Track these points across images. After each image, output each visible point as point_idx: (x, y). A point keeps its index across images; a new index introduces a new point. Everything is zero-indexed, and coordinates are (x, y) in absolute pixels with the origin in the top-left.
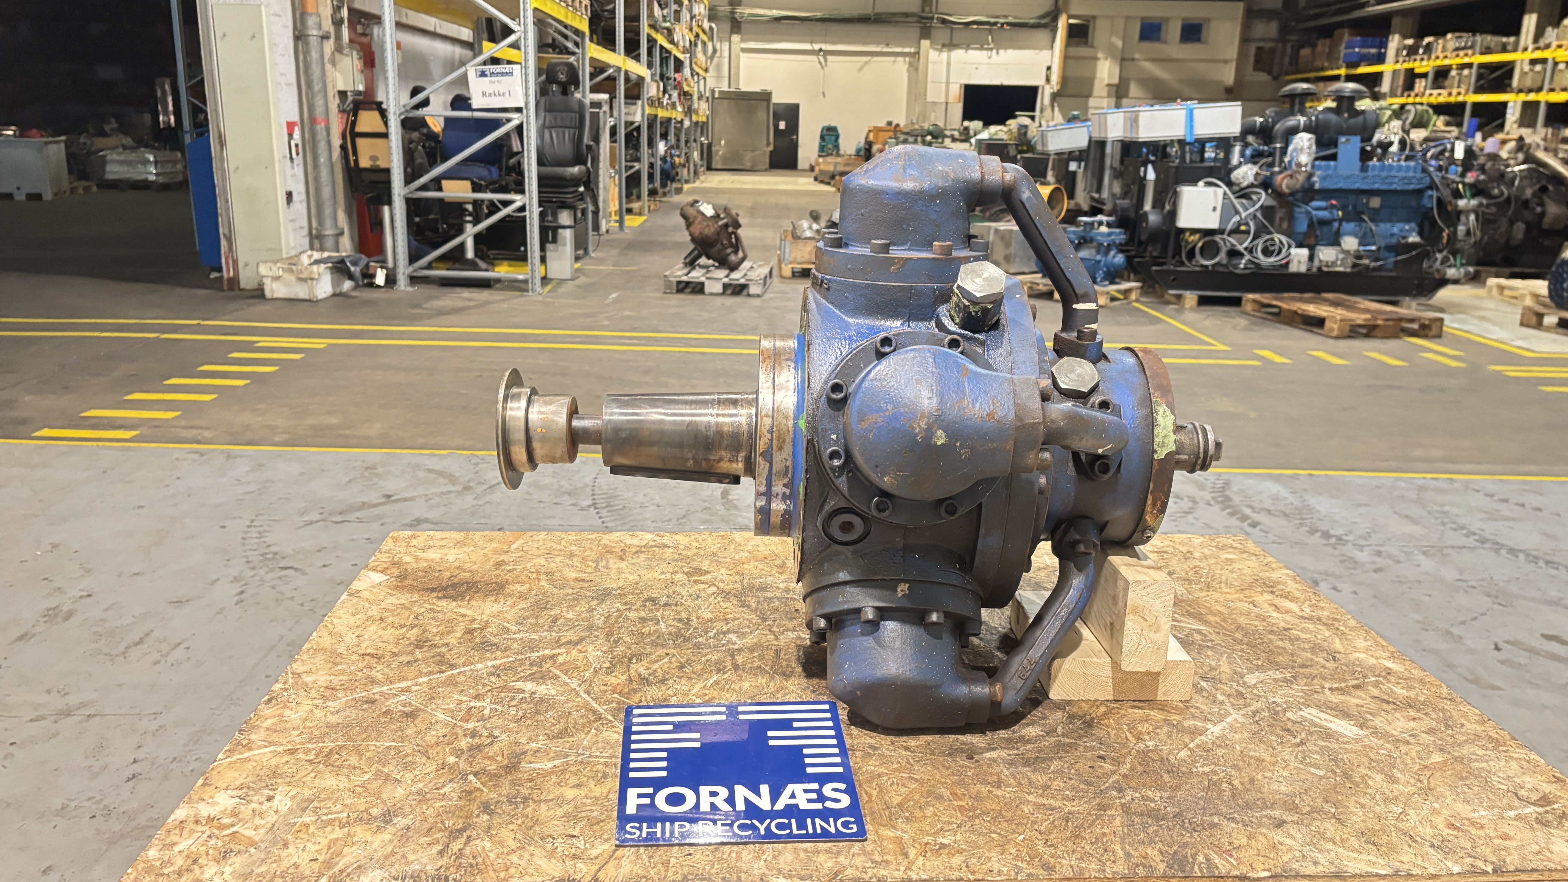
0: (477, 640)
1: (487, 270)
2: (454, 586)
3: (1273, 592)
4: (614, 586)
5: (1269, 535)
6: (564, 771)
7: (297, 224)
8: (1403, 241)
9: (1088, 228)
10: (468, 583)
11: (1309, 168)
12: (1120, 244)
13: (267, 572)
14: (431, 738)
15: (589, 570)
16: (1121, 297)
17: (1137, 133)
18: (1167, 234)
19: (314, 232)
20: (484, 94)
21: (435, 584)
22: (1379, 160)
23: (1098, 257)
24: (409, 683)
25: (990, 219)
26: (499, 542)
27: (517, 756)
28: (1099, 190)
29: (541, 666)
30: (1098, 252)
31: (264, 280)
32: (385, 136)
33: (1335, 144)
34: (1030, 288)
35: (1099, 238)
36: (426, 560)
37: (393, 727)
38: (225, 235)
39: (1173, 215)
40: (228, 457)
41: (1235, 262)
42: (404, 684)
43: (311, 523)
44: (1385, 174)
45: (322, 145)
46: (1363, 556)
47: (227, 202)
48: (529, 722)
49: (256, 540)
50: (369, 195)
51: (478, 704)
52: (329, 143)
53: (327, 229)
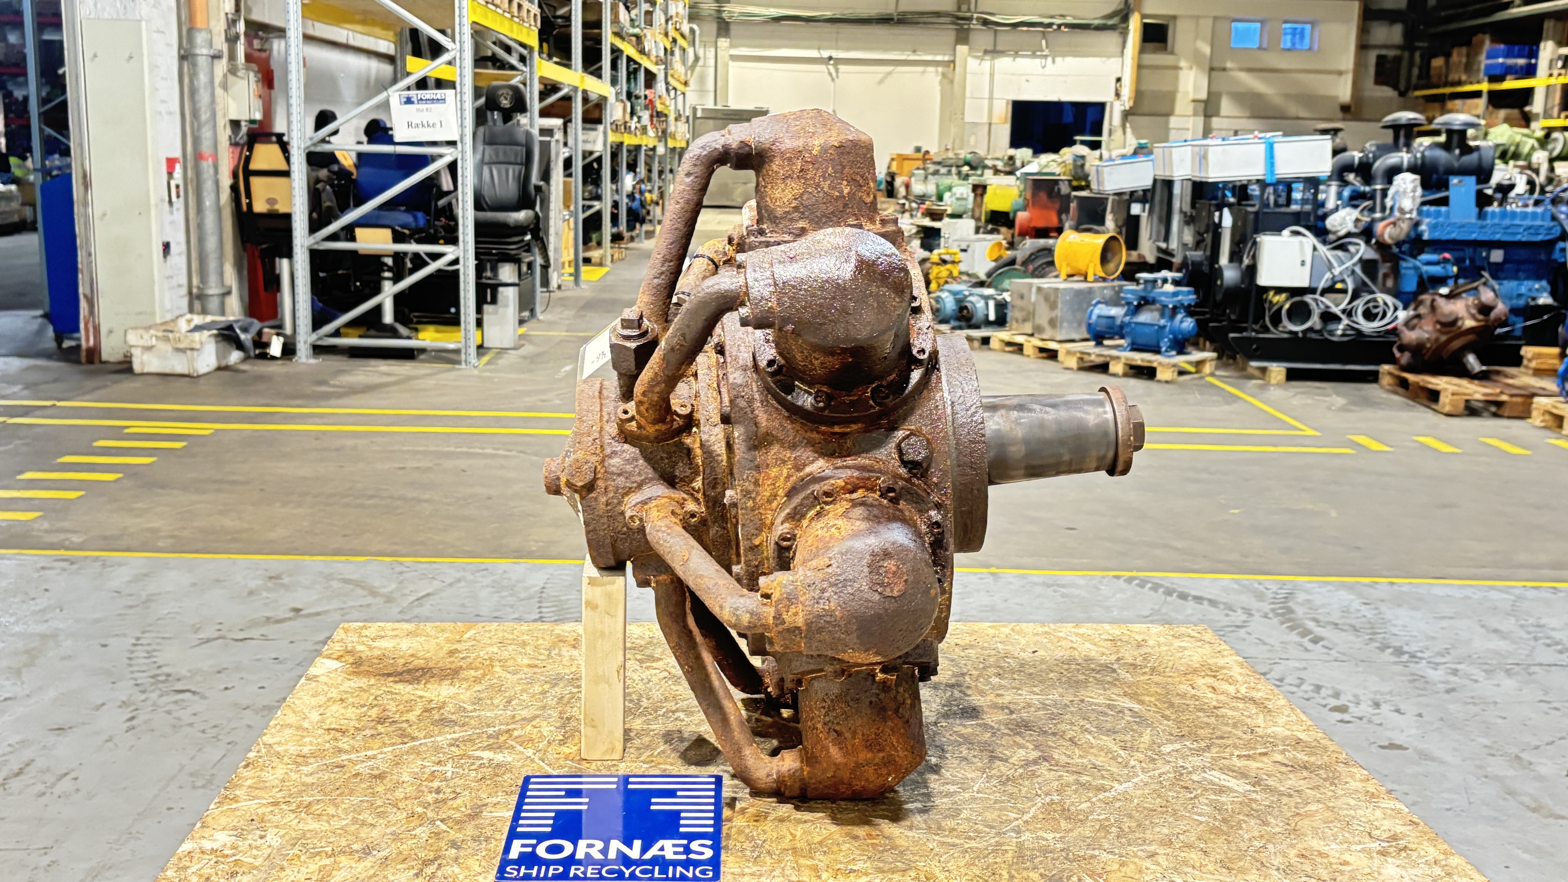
0: (436, 717)
1: (409, 338)
2: (409, 671)
3: (1215, 677)
4: (567, 671)
5: (1333, 652)
7: (174, 282)
8: (1532, 303)
9: (1149, 286)
10: (423, 669)
11: (1414, 215)
12: (1190, 306)
13: (161, 696)
14: (399, 794)
15: (542, 657)
16: (1192, 369)
17: (1207, 170)
18: (1247, 293)
19: (195, 291)
20: (409, 125)
21: (390, 670)
22: (1501, 204)
23: (1162, 322)
24: (375, 752)
25: (1034, 275)
26: (451, 632)
27: (479, 807)
28: (1166, 239)
29: (498, 738)
30: (1162, 316)
31: (134, 351)
32: (285, 174)
33: (1445, 186)
34: (1081, 359)
35: (1163, 298)
36: (380, 649)
37: (363, 786)
38: (85, 296)
39: (1252, 271)
40: (104, 565)
41: (1331, 327)
42: (369, 753)
43: (208, 641)
44: (1507, 222)
45: (208, 185)
46: (1434, 675)
47: (90, 255)
48: (489, 782)
49: (145, 661)
50: (264, 246)
51: (441, 768)
52: (217, 183)
53: (210, 288)
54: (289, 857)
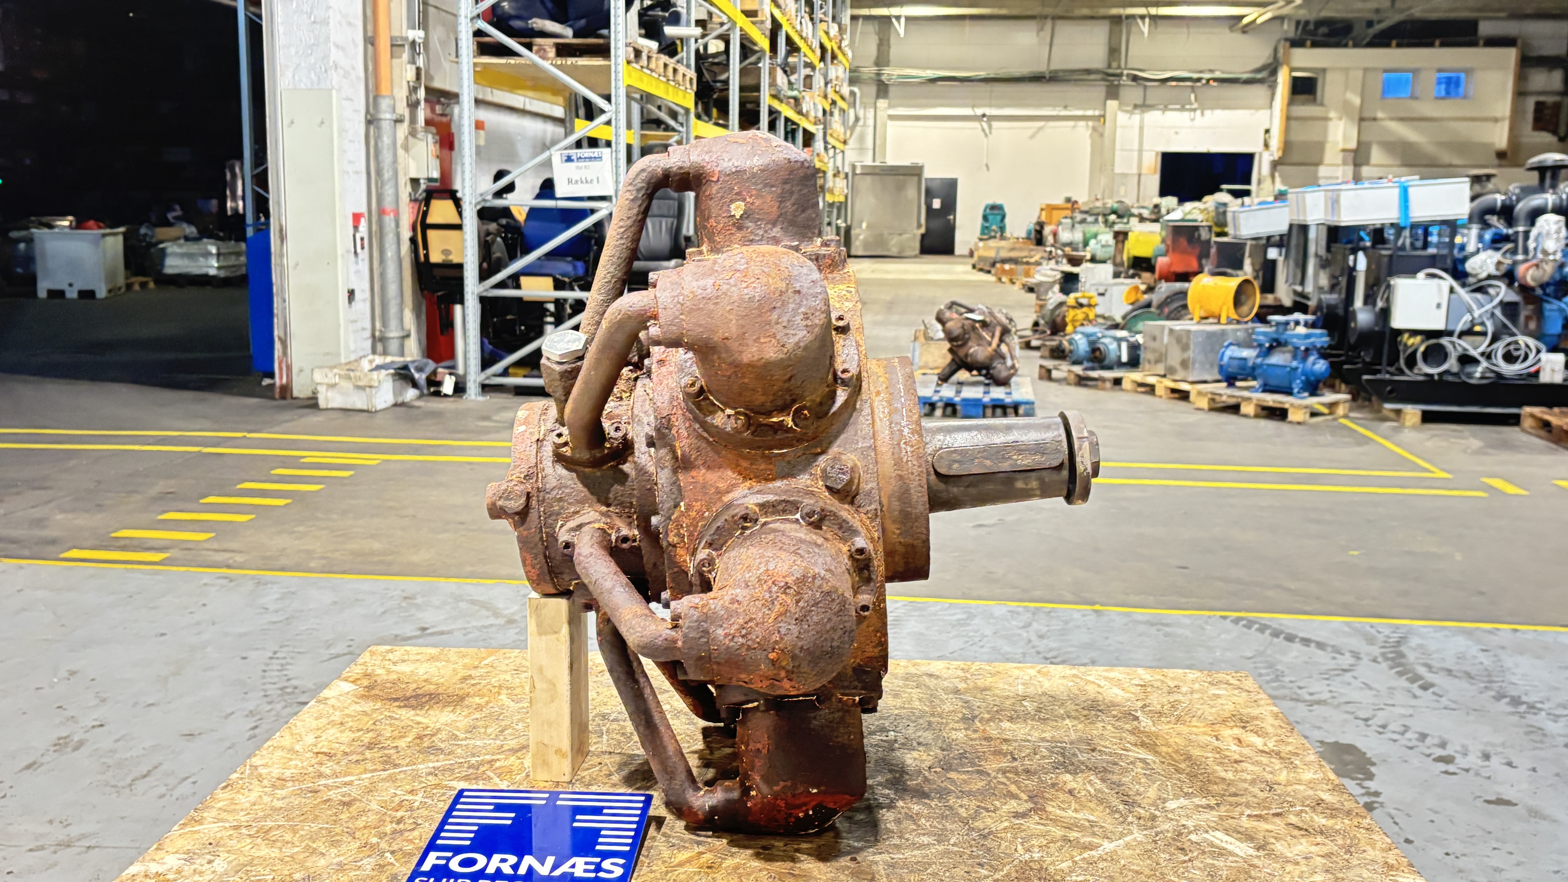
0: (425, 745)
2: (417, 697)
3: (1244, 727)
5: (1443, 699)
7: (359, 325)
9: (1281, 328)
10: (431, 695)
11: (1559, 257)
12: (1322, 347)
13: (285, 707)
14: (360, 823)
16: (1325, 410)
17: (1339, 215)
18: (1381, 335)
19: (377, 334)
20: (570, 181)
21: (400, 694)
23: (1294, 364)
24: (353, 778)
25: (1168, 318)
26: (472, 657)
28: (1302, 283)
29: (478, 769)
30: (1294, 358)
31: (319, 388)
32: (458, 227)
34: (1213, 400)
35: (1295, 340)
36: (398, 673)
37: (329, 812)
38: (280, 338)
39: (1385, 313)
40: (259, 584)
41: (1469, 369)
42: (348, 779)
45: (390, 238)
46: (1553, 727)
47: (284, 301)
49: (277, 673)
50: (440, 293)
51: (411, 797)
52: (398, 236)
53: (391, 331)
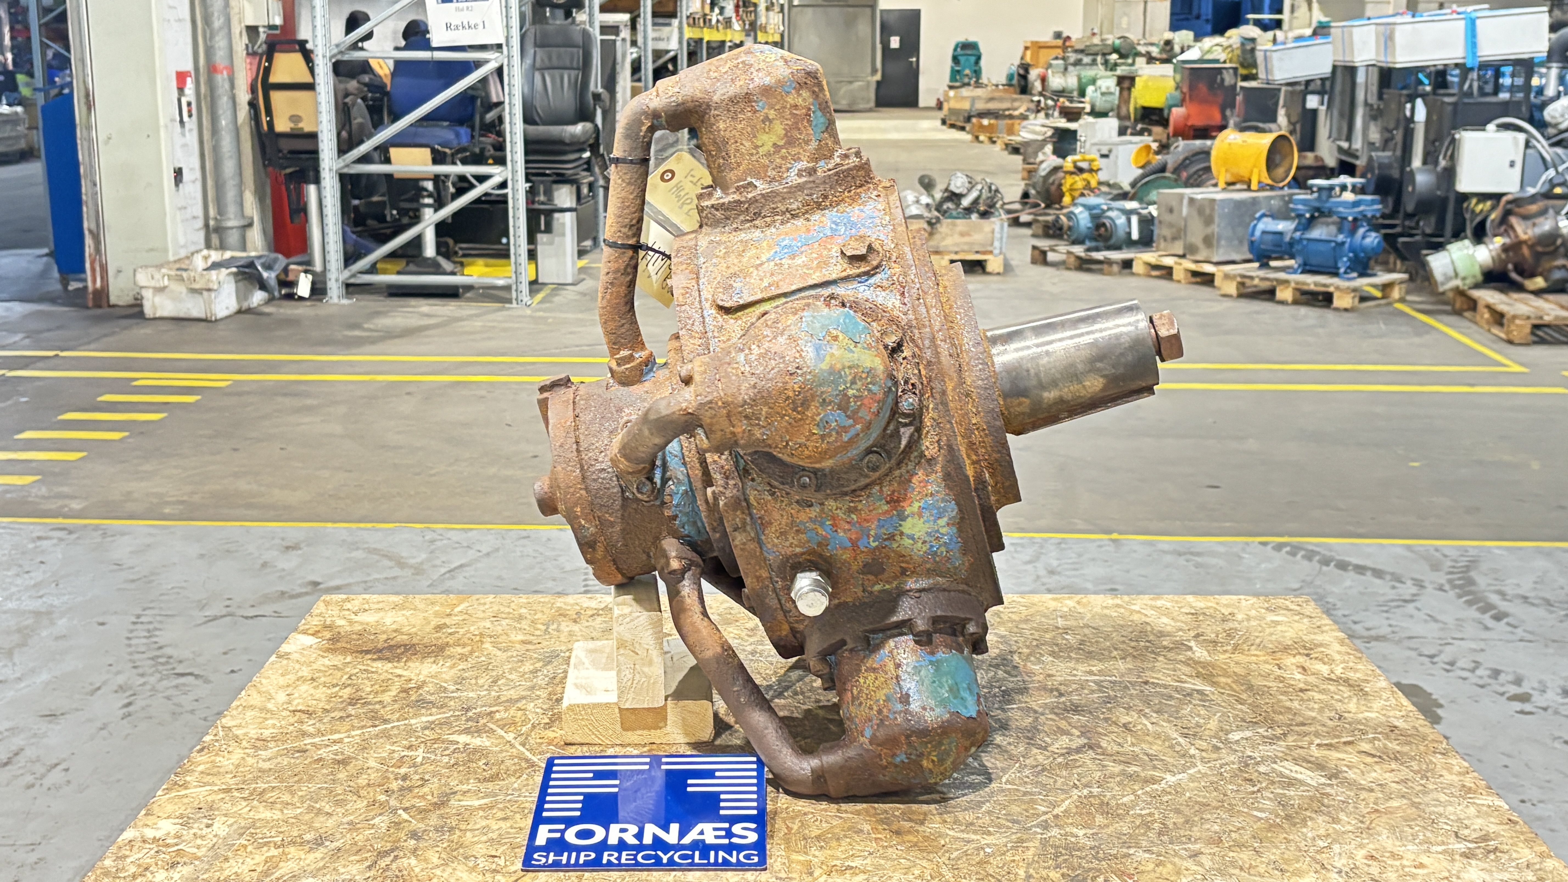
0: (413, 698)
1: (453, 273)
2: (390, 648)
3: (1308, 655)
4: (563, 648)
5: (1519, 631)
6: (491, 808)
7: (189, 213)
9: (1324, 194)
10: (405, 645)
12: (1373, 217)
13: (161, 680)
14: (362, 781)
15: (538, 633)
16: (1378, 294)
17: (1394, 55)
18: (1444, 201)
19: (212, 223)
20: (448, 27)
21: (370, 646)
23: (1341, 238)
24: (342, 736)
25: (1187, 184)
26: (442, 604)
27: (447, 795)
28: (1349, 138)
29: (477, 721)
30: (1340, 230)
31: (144, 292)
32: (310, 87)
34: (1242, 284)
35: (1341, 209)
36: (361, 623)
37: (324, 771)
38: (90, 231)
39: (1450, 174)
40: (104, 535)
42: (336, 736)
43: (215, 618)
45: (224, 102)
47: (94, 184)
48: (461, 768)
49: (144, 641)
50: (288, 171)
51: (411, 753)
52: (233, 99)
53: (229, 219)
54: (235, 847)
